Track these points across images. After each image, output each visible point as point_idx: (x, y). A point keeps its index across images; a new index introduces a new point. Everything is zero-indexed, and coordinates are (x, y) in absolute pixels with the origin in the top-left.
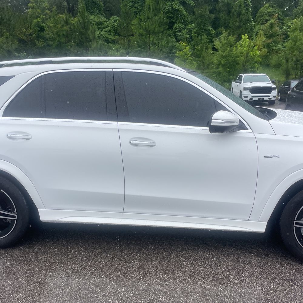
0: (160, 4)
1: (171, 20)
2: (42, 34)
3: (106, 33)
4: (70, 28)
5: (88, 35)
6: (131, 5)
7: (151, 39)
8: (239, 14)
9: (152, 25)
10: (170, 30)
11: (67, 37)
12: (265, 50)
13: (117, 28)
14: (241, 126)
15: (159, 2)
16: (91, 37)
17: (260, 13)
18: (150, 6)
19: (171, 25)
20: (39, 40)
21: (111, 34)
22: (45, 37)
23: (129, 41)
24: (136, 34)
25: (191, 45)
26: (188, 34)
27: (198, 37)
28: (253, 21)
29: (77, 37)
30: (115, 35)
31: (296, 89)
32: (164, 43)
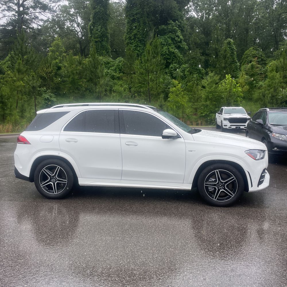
0: (158, 49)
1: (168, 61)
2: (59, 72)
3: (112, 71)
4: (82, 67)
5: (98, 73)
6: (134, 49)
7: (150, 77)
8: (225, 57)
9: (151, 65)
10: (166, 68)
11: (80, 74)
12: (247, 87)
13: (121, 67)
14: (178, 137)
15: (158, 47)
16: (100, 75)
17: (245, 55)
18: (149, 51)
19: (167, 65)
20: (56, 77)
21: (116, 72)
22: (61, 75)
23: (132, 78)
24: (137, 72)
25: (184, 81)
26: (182, 73)
27: (190, 75)
28: (238, 62)
29: (88, 75)
30: (120, 73)
31: (252, 120)
32: (161, 80)
